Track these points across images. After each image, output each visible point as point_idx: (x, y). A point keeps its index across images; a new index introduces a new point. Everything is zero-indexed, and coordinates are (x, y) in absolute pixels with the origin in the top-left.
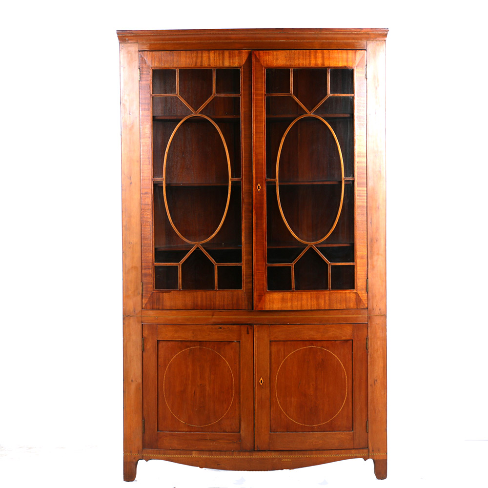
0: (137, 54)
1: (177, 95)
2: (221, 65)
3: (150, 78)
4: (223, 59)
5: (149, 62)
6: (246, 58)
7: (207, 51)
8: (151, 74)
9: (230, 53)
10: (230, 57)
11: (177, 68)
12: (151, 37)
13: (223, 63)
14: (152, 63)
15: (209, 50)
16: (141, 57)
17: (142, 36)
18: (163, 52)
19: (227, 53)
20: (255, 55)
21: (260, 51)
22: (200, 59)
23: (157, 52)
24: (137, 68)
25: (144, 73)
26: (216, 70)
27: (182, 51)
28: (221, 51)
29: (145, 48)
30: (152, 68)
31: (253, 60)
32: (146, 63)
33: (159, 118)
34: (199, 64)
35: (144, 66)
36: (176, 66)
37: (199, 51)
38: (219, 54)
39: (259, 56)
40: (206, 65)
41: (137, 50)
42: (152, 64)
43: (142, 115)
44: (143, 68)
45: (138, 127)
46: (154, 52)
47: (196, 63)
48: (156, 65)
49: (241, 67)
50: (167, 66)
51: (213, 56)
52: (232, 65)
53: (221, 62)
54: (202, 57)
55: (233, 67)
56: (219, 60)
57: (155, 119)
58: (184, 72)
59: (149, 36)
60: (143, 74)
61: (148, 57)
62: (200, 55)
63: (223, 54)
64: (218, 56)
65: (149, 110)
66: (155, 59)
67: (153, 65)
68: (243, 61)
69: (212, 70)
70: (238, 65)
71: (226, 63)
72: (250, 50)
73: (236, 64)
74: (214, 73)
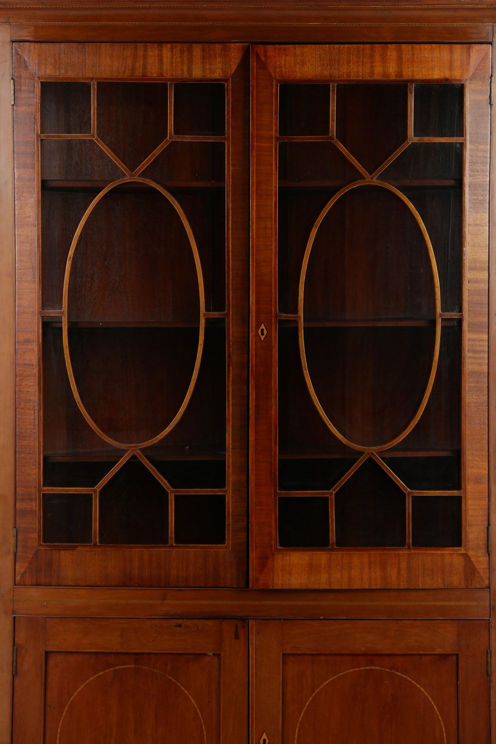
0: (8, 47)
1: (93, 136)
2: (186, 75)
3: (37, 100)
4: (190, 62)
5: (33, 66)
6: (237, 61)
7: (156, 45)
8: (38, 90)
9: (203, 50)
10: (203, 58)
11: (92, 79)
12: (38, 13)
13: (190, 70)
14: (39, 66)
15: (160, 43)
16: (17, 54)
17: (20, 9)
18: (63, 45)
19: (197, 50)
20: (257, 54)
21: (268, 46)
22: (142, 61)
23: (51, 45)
24: (8, 77)
25: (23, 88)
26: (176, 85)
27: (103, 44)
28: (186, 45)
29: (25, 35)
30: (39, 78)
31: (253, 64)
32: (26, 68)
33: (54, 184)
34: (139, 73)
35: (23, 73)
36: (91, 75)
37: (140, 44)
38: (182, 52)
39: (266, 56)
40: (155, 75)
41: (8, 39)
42: (39, 70)
43: (20, 179)
44: (20, 77)
45: (11, 202)
46: (44, 46)
47: (133, 69)
48: (49, 72)
49: (227, 80)
50: (71, 74)
51: (169, 54)
52: (208, 76)
53: (185, 69)
54: (145, 57)
55: (211, 80)
56: (182, 63)
57: (46, 187)
58: (108, 88)
59: (33, 9)
60: (20, 90)
61: (31, 55)
62: (141, 53)
63: (190, 51)
64: (179, 55)
65: (33, 168)
66: (46, 59)
67: (43, 73)
68: (231, 66)
69: (166, 85)
70: (221, 75)
71: (195, 70)
72: (247, 44)
73: (217, 73)
74: (171, 91)
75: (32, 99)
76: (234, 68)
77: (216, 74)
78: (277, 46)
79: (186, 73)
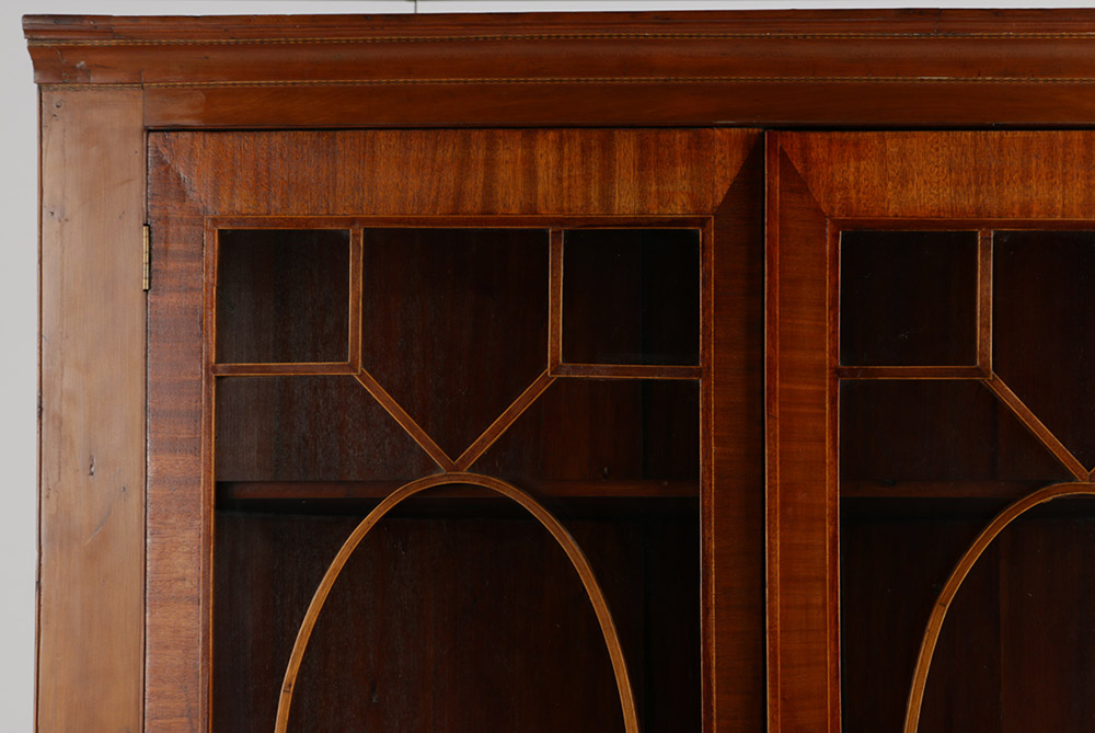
0: (136, 145)
1: (353, 367)
2: (595, 210)
3: (208, 277)
4: (608, 176)
5: (199, 189)
6: (731, 173)
7: (518, 135)
8: (211, 252)
9: (642, 146)
10: (642, 166)
11: (352, 221)
12: (216, 56)
13: (606, 197)
14: (216, 192)
15: (530, 129)
16: (160, 161)
17: (169, 47)
18: (277, 139)
19: (626, 146)
20: (783, 155)
21: (812, 136)
22: (481, 175)
23: (249, 137)
24: (134, 220)
25: (174, 247)
26: (570, 236)
27: (382, 134)
28: (596, 134)
29: (180, 112)
30: (215, 221)
31: (773, 180)
32: (182, 195)
33: (249, 492)
34: (473, 204)
35: (174, 209)
36: (350, 213)
37: (475, 133)
38: (585, 150)
39: (805, 160)
40: (515, 211)
41: (138, 124)
42: (216, 200)
43: (160, 479)
44: (166, 220)
45: (136, 540)
46: (228, 139)
47: (459, 196)
48: (241, 205)
49: (703, 222)
50: (297, 210)
51: (552, 158)
52: (655, 211)
53: (594, 192)
54: (490, 164)
55: (661, 222)
56: (587, 179)
57: (225, 499)
58: (388, 243)
59: (203, 47)
60: (166, 252)
61: (195, 163)
62: (479, 154)
63: (607, 148)
64: (578, 159)
65: (196, 451)
66: (233, 172)
67: (225, 207)
68: (714, 185)
69: (544, 234)
70: (689, 208)
71: (620, 196)
72: (756, 130)
73: (676, 204)
74: (557, 251)
75: (198, 273)
76: (721, 190)
77: (673, 206)
78: (836, 135)
79: (596, 204)
